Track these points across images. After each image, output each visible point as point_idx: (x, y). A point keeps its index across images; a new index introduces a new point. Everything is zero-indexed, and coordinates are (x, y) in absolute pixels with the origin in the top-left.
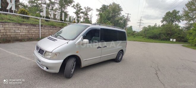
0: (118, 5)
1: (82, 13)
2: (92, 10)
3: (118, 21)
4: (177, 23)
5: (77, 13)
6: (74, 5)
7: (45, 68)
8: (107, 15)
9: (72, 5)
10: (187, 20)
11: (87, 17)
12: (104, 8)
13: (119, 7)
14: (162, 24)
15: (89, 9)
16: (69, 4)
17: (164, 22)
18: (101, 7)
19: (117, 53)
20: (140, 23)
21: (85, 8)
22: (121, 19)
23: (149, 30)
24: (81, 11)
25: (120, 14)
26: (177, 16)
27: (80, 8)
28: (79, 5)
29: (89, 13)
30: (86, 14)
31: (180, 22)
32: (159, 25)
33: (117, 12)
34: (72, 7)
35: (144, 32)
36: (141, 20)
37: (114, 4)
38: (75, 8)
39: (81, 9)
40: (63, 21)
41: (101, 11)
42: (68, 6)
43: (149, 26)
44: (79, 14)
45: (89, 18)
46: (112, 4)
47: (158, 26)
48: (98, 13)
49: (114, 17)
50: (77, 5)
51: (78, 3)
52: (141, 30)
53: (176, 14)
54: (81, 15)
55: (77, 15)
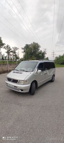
0: (37, 43)
1: (12, 52)
2: (18, 49)
3: (38, 55)
5: (8, 52)
6: (5, 47)
7: (20, 91)
8: (30, 51)
9: (4, 47)
11: (15, 54)
12: (27, 47)
13: (38, 45)
15: (16, 49)
16: (2, 46)
18: (25, 46)
19: (52, 76)
20: (53, 54)
21: (13, 48)
22: (40, 53)
23: (60, 59)
24: (11, 50)
25: (39, 50)
27: (9, 48)
28: (9, 46)
29: (17, 51)
30: (15, 53)
33: (36, 49)
34: (4, 48)
35: (57, 60)
36: (53, 52)
37: (34, 43)
38: (6, 49)
39: (11, 49)
40: (4, 59)
41: (25, 49)
42: (1, 48)
43: (60, 56)
44: (9, 53)
45: (17, 55)
46: (33, 43)
48: (23, 51)
49: (35, 52)
50: (7, 46)
51: (8, 45)
52: (55, 59)
54: (11, 53)
55: (8, 54)
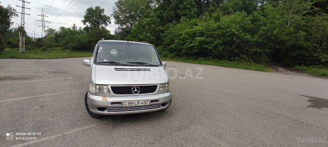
4: (104, 25)
10: (118, 24)
14: (85, 26)
17: (87, 23)
20: (43, 21)
26: (103, 16)
31: (107, 24)
32: (80, 28)
36: (43, 16)
43: (63, 28)
47: (78, 29)
53: (100, 12)
